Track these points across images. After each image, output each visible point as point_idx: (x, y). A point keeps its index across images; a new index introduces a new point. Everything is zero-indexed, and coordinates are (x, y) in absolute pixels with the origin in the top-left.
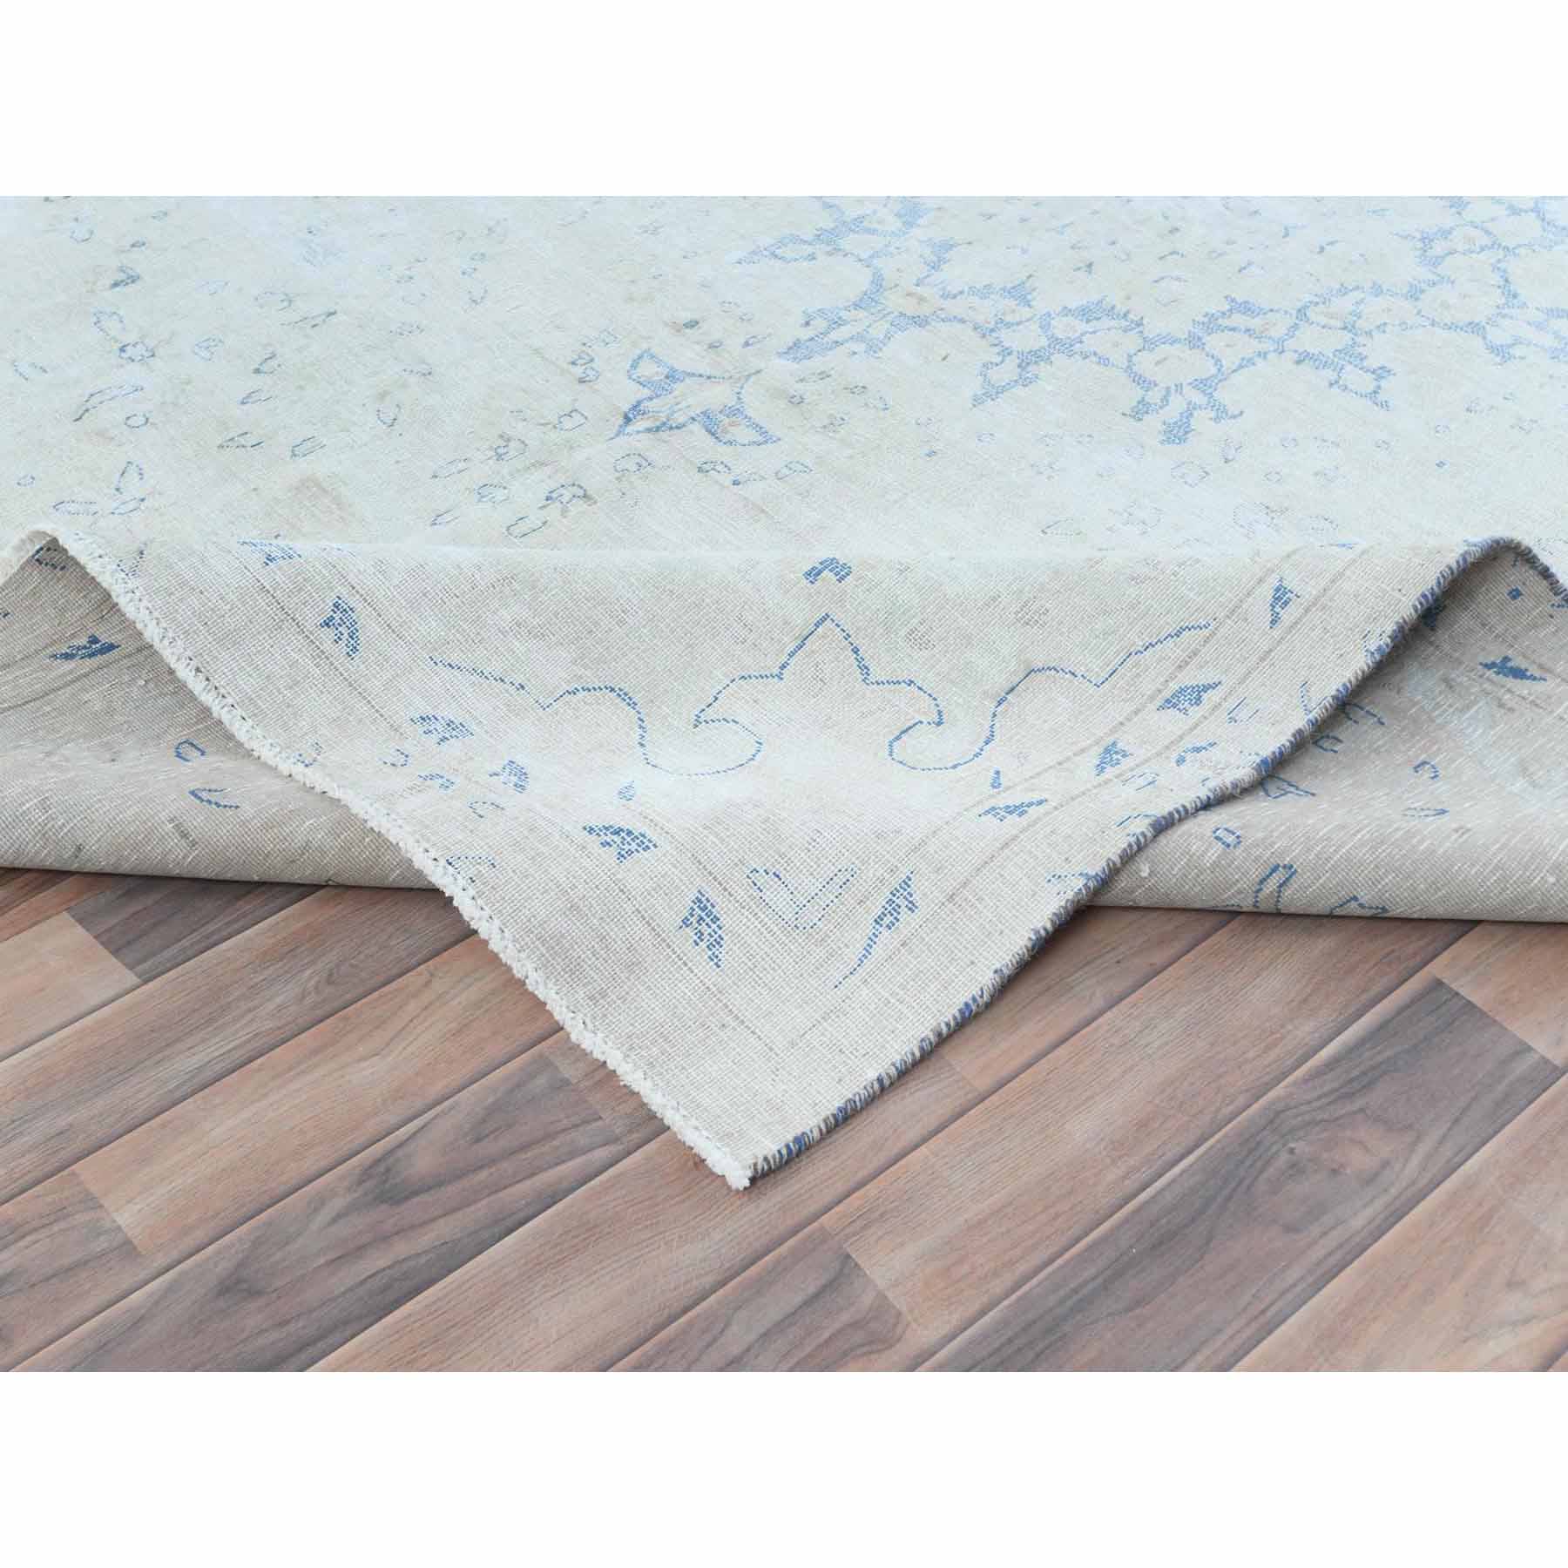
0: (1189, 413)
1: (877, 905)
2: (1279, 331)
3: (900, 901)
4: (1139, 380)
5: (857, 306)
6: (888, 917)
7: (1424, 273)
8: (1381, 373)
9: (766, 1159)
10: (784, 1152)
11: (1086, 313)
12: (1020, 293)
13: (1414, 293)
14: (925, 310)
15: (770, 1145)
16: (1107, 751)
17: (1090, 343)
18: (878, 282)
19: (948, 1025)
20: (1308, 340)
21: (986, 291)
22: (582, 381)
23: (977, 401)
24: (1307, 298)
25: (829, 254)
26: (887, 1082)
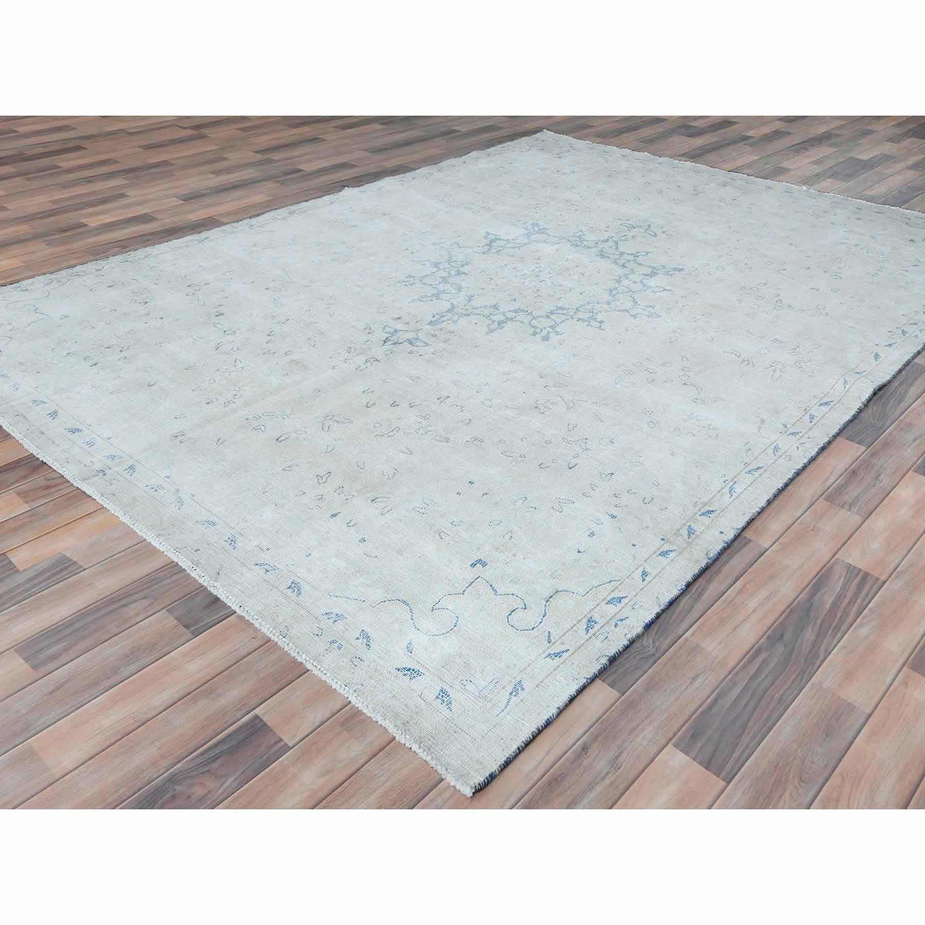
0: (549, 333)
1: (509, 689)
2: (572, 313)
3: (518, 688)
4: (534, 327)
5: (447, 312)
6: (514, 692)
7: (611, 298)
8: (601, 322)
9: (479, 784)
10: (486, 781)
11: (516, 311)
12: (495, 307)
13: (609, 303)
14: (469, 312)
15: (480, 779)
16: (589, 621)
17: (517, 318)
18: (452, 305)
19: (542, 726)
20: (580, 315)
21: (485, 307)
22: (369, 333)
23: (487, 333)
24: (578, 305)
25: (437, 299)
26: (521, 749)
